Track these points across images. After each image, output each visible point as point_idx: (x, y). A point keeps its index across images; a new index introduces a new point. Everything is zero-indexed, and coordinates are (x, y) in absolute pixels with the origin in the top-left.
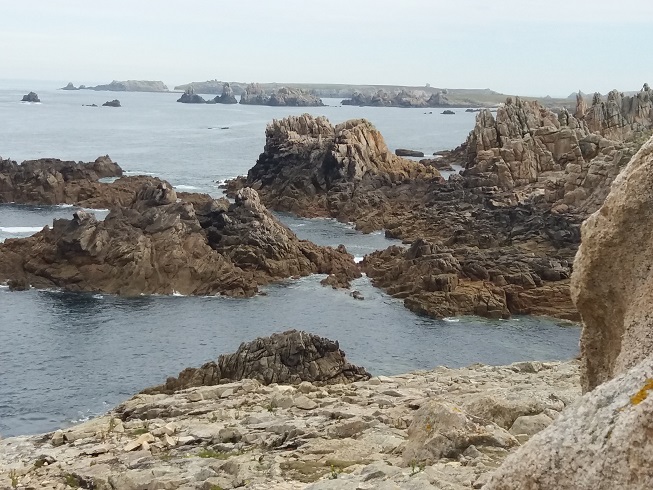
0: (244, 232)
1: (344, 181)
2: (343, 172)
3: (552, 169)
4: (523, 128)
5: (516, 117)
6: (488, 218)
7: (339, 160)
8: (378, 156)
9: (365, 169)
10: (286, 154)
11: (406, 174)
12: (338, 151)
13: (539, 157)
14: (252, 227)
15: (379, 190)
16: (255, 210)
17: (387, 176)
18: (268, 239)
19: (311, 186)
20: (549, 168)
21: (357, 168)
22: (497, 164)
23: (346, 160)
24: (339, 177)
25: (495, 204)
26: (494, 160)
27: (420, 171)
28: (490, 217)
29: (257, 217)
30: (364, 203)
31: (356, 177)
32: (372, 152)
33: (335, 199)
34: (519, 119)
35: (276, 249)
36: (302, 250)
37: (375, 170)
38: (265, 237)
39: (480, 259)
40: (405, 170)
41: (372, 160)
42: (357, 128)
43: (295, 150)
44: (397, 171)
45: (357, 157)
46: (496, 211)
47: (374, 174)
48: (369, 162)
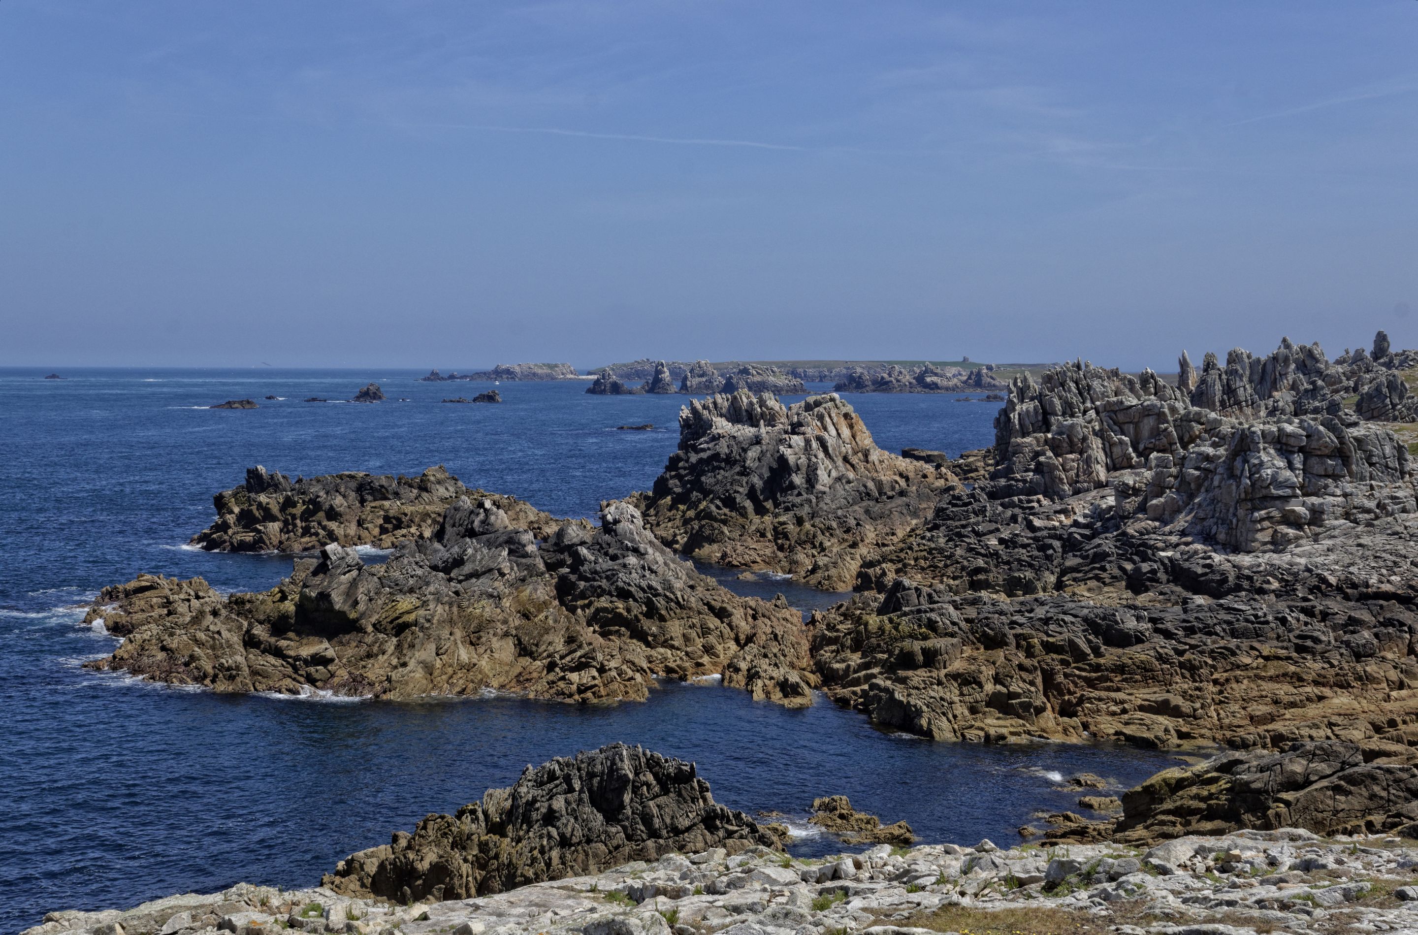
0: (611, 577)
1: (799, 494)
2: (798, 479)
3: (1131, 467)
4: (1083, 403)
5: (1073, 385)
6: (1024, 546)
7: (792, 460)
8: (855, 453)
9: (834, 474)
10: (709, 453)
11: (903, 483)
12: (790, 446)
13: (1108, 447)
14: (625, 566)
15: (856, 508)
16: (632, 541)
17: (871, 485)
18: (650, 587)
19: (748, 504)
20: (1125, 463)
21: (822, 474)
22: (1042, 459)
23: (803, 460)
24: (792, 486)
25: (1037, 523)
26: (1037, 454)
27: (925, 476)
28: (1029, 545)
29: (636, 551)
30: (829, 528)
31: (819, 487)
32: (847, 449)
33: (784, 523)
34: (1078, 389)
35: (660, 602)
36: (708, 604)
37: (851, 475)
38: (644, 584)
39: (1001, 613)
40: (901, 475)
41: (846, 460)
42: (821, 409)
43: (723, 448)
44: (886, 477)
45: (821, 455)
46: (1038, 534)
47: (849, 482)
48: (840, 462)
